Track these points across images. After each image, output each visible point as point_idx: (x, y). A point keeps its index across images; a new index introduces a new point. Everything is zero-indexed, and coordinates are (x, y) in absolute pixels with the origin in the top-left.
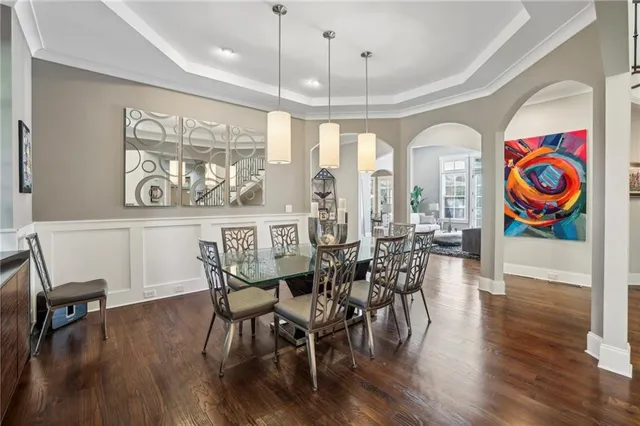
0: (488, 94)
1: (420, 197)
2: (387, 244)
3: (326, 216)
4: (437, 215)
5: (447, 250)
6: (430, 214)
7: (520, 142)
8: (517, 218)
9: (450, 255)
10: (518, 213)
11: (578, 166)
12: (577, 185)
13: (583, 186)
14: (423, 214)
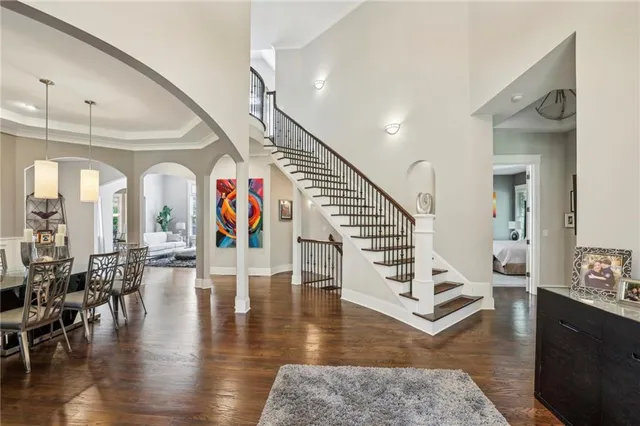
0: (200, 147)
1: (168, 218)
2: (101, 258)
3: (50, 238)
4: (185, 233)
5: (186, 263)
6: (178, 233)
7: (230, 181)
8: (228, 235)
9: (187, 266)
10: (228, 231)
11: (259, 200)
12: (258, 213)
13: (261, 214)
14: (171, 233)
